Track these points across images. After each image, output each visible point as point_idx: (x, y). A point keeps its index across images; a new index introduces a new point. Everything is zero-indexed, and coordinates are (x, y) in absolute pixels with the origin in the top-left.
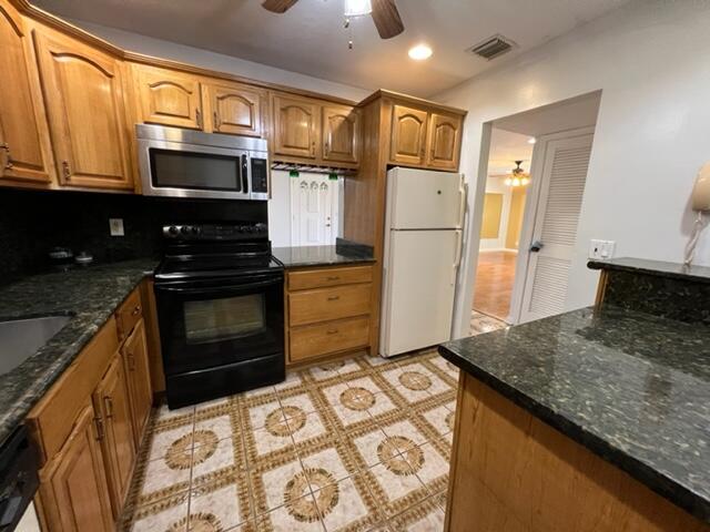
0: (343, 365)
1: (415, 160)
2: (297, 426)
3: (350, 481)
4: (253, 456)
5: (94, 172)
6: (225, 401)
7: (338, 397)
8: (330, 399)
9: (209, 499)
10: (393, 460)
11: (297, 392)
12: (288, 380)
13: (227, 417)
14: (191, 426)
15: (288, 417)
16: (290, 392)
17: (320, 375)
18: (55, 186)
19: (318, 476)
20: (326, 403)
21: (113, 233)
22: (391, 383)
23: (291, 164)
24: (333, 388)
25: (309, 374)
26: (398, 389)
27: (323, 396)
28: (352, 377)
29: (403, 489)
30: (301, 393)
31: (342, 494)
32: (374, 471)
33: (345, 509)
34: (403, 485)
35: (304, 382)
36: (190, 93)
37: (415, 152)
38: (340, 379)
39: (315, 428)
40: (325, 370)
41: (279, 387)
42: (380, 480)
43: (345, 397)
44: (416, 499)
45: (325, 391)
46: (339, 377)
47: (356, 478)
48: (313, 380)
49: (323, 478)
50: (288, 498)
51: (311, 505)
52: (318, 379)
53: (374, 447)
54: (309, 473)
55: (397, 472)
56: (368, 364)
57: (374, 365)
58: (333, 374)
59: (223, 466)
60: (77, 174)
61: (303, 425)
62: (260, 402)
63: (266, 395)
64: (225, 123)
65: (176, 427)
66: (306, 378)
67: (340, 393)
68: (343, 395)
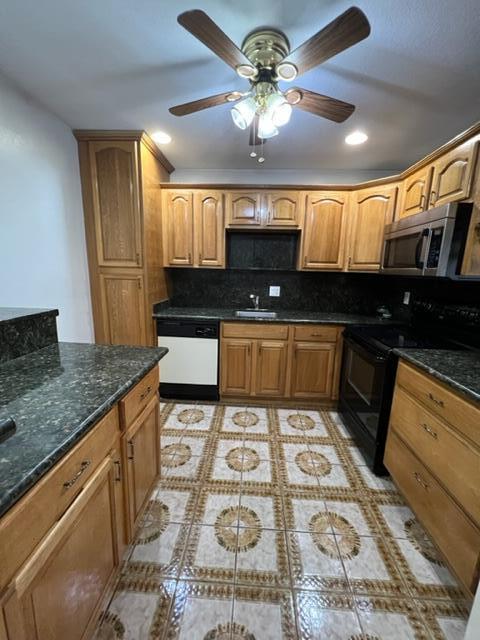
5: (363, 261)
7: (338, 513)
8: (337, 504)
11: (355, 480)
13: (326, 435)
14: (321, 422)
15: (317, 465)
16: (354, 475)
17: (392, 515)
18: (346, 271)
20: (332, 498)
24: (360, 516)
27: (343, 500)
28: (390, 555)
29: (211, 508)
30: (353, 484)
32: (237, 497)
34: (213, 510)
35: (374, 492)
41: (365, 472)
42: (227, 497)
43: (338, 521)
44: (198, 511)
45: (354, 505)
46: (388, 535)
47: (238, 484)
49: (249, 467)
50: (246, 449)
55: (225, 512)
58: (396, 530)
59: (282, 430)
60: (355, 263)
61: (303, 471)
62: (342, 454)
63: (350, 458)
64: (441, 197)
65: (321, 416)
66: (383, 497)
67: (349, 520)
68: (345, 521)
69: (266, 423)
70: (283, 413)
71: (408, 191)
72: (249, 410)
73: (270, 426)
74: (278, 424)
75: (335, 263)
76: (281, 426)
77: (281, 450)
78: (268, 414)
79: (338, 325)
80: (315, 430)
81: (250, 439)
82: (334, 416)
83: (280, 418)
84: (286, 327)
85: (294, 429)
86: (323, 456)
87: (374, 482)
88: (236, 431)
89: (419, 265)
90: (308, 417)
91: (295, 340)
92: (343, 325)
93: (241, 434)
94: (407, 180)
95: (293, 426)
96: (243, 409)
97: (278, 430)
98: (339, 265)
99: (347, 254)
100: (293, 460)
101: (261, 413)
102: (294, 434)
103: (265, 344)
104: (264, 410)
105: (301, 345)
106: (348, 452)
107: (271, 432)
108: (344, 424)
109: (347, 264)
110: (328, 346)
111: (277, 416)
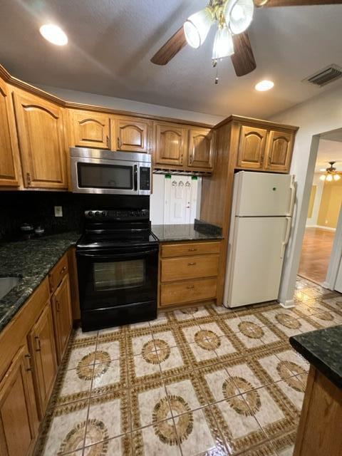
0: (197, 311)
1: (256, 165)
2: (164, 357)
3: (201, 413)
4: (133, 377)
5: (45, 179)
6: (116, 330)
7: (193, 337)
8: (187, 337)
9: (102, 408)
10: (235, 398)
11: (164, 328)
12: (159, 318)
13: (117, 342)
14: (94, 347)
15: (158, 348)
16: (160, 328)
17: (181, 317)
18: (22, 188)
19: (178, 403)
20: (184, 340)
21: (56, 215)
22: (233, 329)
23: (166, 170)
24: (189, 328)
25: (173, 315)
26: (238, 335)
27: (182, 335)
28: (203, 321)
29: (244, 428)
30: (167, 329)
31: (195, 424)
32: (220, 406)
33: (198, 439)
34: (244, 424)
35: (170, 321)
36: (104, 126)
37: (256, 159)
38: (195, 322)
39: (176, 360)
40: (184, 313)
41: (153, 323)
42: (225, 415)
43: (198, 337)
44: (256, 441)
45: (184, 330)
46: (194, 320)
47: (206, 410)
48: (175, 320)
49: (181, 405)
50: (155, 418)
51: (171, 428)
52: (179, 320)
53: (220, 384)
54: (171, 399)
55: (239, 411)
56: (215, 311)
57: (219, 313)
58: (189, 317)
59: (112, 382)
60: (34, 180)
61: (167, 357)
62: (140, 333)
63: (144, 329)
64: (125, 144)
66: (171, 318)
67: (195, 333)
68: (196, 335)
69: (95, 407)
71: (81, 123)
73: (103, 400)
74: (99, 390)
75: (14, 178)
77: (146, 378)
80: (110, 351)
81: (136, 419)
82: (82, 336)
85: (110, 369)
86: (146, 345)
87: (162, 320)
90: (85, 358)
93: (125, 439)
106: (136, 330)
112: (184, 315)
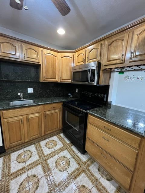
2: (60, 168)
4: (47, 159)
5: (65, 79)
6: (68, 142)
7: (80, 184)
8: (78, 179)
11: (79, 162)
12: (84, 156)
14: (58, 140)
15: (64, 164)
16: (77, 159)
17: (94, 169)
21: (76, 92)
24: (87, 179)
25: (92, 163)
27: (79, 175)
35: (86, 163)
38: (95, 181)
40: (99, 170)
43: (81, 188)
49: (34, 189)
52: (90, 168)
54: (38, 182)
60: (62, 79)
62: (70, 151)
63: (74, 152)
64: (90, 60)
65: (58, 138)
66: (88, 163)
67: (84, 184)
68: (84, 186)
69: (36, 153)
70: (43, 143)
71: (78, 56)
72: (26, 149)
73: (38, 154)
74: (42, 151)
75: (55, 79)
76: (44, 151)
77: (48, 164)
78: (36, 147)
79: (60, 102)
80: (58, 145)
81: (30, 168)
82: (62, 135)
83: (42, 147)
84: (40, 107)
85: (50, 150)
86: (64, 157)
87: (84, 158)
88: (21, 168)
89: (88, 81)
90: (53, 140)
91: (44, 111)
92: (62, 102)
93: (24, 168)
94: (77, 53)
95: (49, 148)
96: (22, 151)
97: (43, 154)
98: (57, 80)
99: (59, 76)
100: (54, 167)
101: (32, 148)
102: (50, 152)
103: (30, 116)
104: (33, 145)
105: (47, 113)
106: (72, 149)
107: (40, 157)
108: (66, 137)
109: (59, 79)
110: (57, 111)
111: (40, 146)
112: (97, 170)
